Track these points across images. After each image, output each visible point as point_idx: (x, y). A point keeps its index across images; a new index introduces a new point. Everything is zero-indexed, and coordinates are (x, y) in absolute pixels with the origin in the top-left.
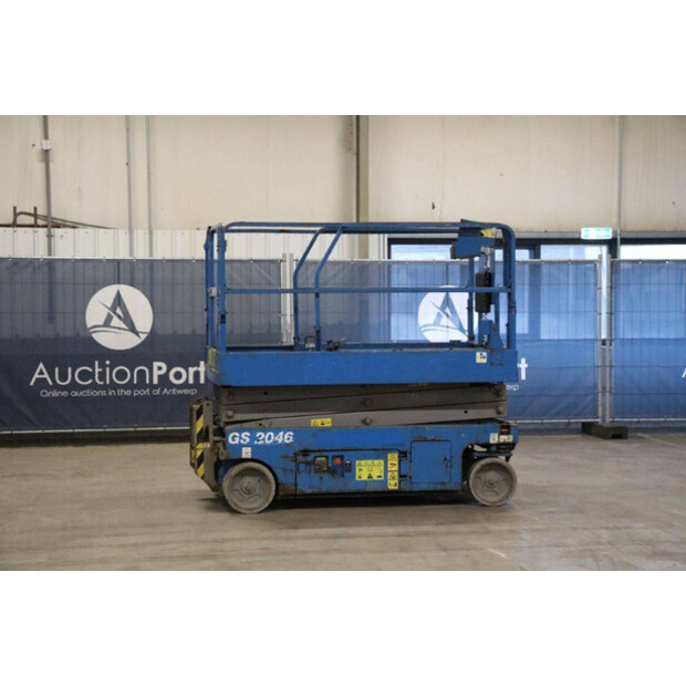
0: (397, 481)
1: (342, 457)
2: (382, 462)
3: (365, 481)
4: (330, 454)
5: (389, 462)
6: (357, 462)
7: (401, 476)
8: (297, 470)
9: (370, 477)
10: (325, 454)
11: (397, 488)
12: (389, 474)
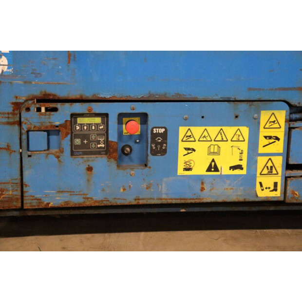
0: (279, 179)
1: (144, 118)
2: (245, 131)
3: (201, 179)
4: (114, 110)
5: (263, 132)
6: (183, 130)
7: (289, 167)
8: (24, 142)
9: (213, 167)
10: (98, 108)
11: (278, 194)
12: (262, 161)
